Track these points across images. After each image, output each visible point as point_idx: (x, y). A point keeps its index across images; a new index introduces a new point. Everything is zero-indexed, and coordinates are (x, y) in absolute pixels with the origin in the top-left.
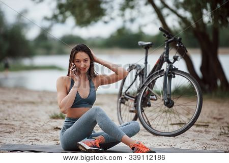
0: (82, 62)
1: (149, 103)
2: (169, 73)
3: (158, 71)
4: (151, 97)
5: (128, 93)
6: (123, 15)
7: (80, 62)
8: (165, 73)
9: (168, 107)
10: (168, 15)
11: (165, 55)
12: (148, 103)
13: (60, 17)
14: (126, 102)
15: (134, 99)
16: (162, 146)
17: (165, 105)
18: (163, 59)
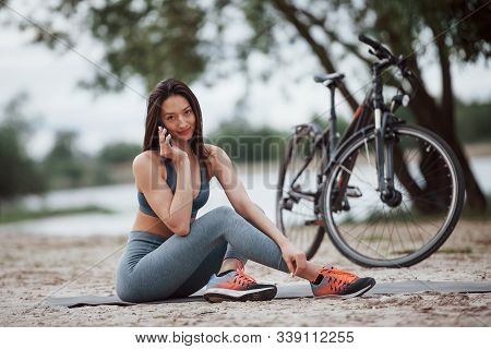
0: (181, 118)
1: (347, 202)
2: (387, 132)
3: (363, 130)
4: (349, 191)
5: (299, 186)
6: (244, 69)
7: (177, 116)
8: (379, 133)
9: (389, 205)
10: (343, 57)
11: (374, 95)
12: (343, 204)
13: (112, 81)
14: (295, 207)
15: (312, 198)
16: (390, 281)
17: (383, 201)
18: (372, 104)
